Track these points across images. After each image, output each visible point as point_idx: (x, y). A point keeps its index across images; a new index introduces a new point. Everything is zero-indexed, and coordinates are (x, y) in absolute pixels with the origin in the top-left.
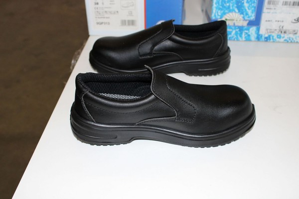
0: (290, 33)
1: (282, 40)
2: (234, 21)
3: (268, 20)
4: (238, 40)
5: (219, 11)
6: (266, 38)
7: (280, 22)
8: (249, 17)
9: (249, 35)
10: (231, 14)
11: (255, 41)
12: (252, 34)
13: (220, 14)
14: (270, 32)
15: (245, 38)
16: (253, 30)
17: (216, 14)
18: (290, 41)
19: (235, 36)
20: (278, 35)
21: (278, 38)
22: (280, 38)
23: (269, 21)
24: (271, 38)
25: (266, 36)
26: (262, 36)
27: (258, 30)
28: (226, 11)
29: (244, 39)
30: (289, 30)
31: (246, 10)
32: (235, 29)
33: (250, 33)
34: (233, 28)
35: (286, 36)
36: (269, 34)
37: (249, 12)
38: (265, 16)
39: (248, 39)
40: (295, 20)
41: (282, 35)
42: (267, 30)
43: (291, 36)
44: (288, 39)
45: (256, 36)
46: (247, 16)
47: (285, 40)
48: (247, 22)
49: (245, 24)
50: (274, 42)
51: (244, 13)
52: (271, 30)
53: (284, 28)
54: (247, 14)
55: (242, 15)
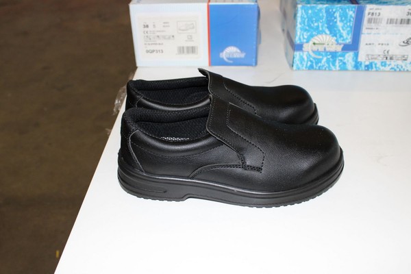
0: (398, 60)
1: (388, 68)
2: (324, 46)
3: (368, 43)
4: (330, 70)
5: (305, 33)
6: (367, 66)
7: (384, 46)
8: (343, 40)
9: (344, 63)
10: (320, 36)
11: (352, 70)
12: (348, 61)
13: (306, 37)
14: (372, 59)
15: (340, 66)
16: (349, 56)
17: (301, 37)
18: (398, 70)
19: (327, 65)
20: (382, 62)
21: (382, 66)
22: (385, 66)
23: (370, 44)
24: (374, 66)
25: (367, 63)
26: (361, 64)
27: (356, 56)
28: (314, 33)
29: (338, 68)
30: (396, 56)
31: (339, 30)
32: (326, 55)
33: (345, 61)
34: (324, 54)
35: (393, 64)
36: (371, 61)
37: (344, 33)
38: (365, 38)
39: (343, 68)
40: (404, 42)
41: (388, 62)
42: (368, 55)
43: (400, 63)
44: (396, 67)
45: (353, 63)
46: (342, 39)
47: (392, 68)
48: (342, 46)
49: (339, 48)
50: (377, 71)
51: (338, 35)
52: (373, 55)
53: (390, 53)
54: (341, 36)
55: (335, 38)
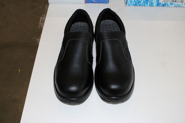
1: (173, 6)
4: (145, 6)
6: (162, 5)
9: (152, 3)
11: (156, 6)
12: (154, 2)
15: (150, 4)
19: (143, 4)
20: (171, 3)
21: (170, 5)
22: (172, 5)
24: (166, 5)
25: (163, 3)
26: (160, 4)
29: (148, 5)
35: (176, 4)
36: (165, 2)
39: (152, 5)
41: (174, 3)
43: (179, 3)
44: (177, 5)
45: (156, 3)
47: (175, 6)
50: (168, 7)
